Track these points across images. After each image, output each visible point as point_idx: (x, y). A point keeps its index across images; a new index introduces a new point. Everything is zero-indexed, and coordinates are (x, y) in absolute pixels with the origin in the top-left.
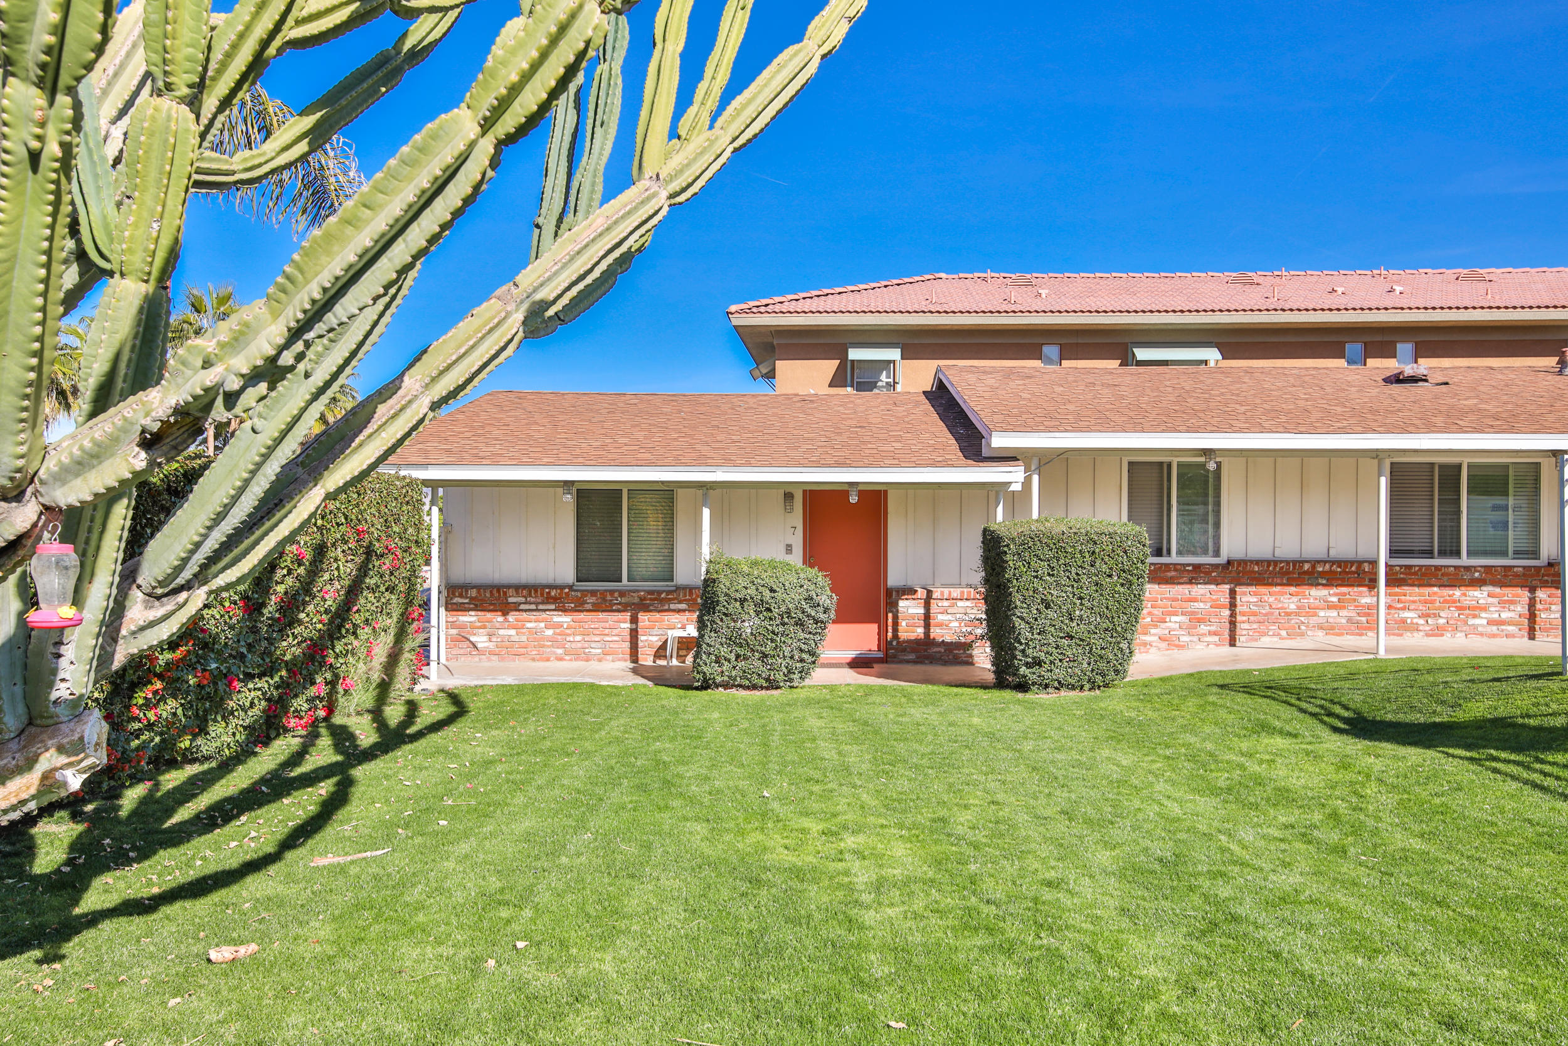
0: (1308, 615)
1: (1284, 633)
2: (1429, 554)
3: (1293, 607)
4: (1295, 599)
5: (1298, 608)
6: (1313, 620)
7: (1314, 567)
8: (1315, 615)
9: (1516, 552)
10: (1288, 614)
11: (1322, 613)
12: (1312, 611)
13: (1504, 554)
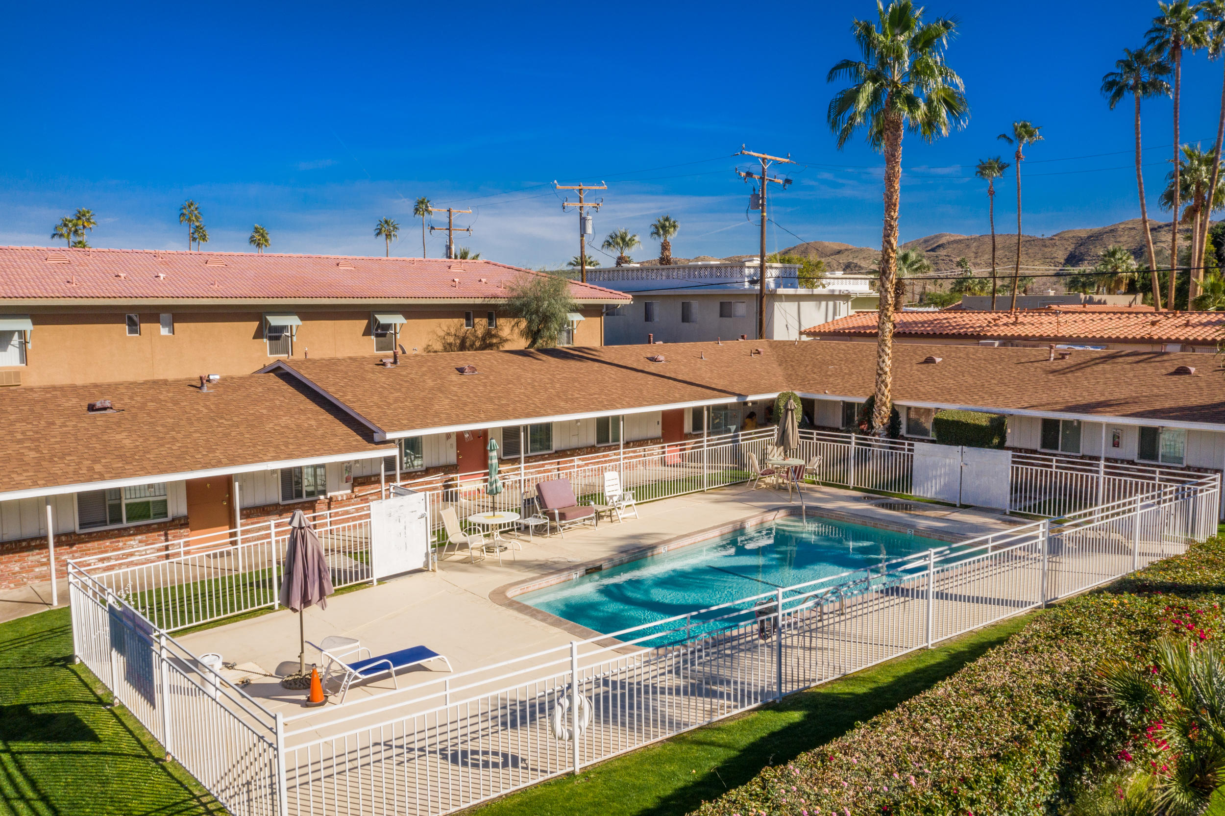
0: (27, 572)
1: (12, 585)
2: (104, 523)
3: (17, 569)
4: (18, 564)
5: (21, 568)
6: (31, 575)
7: (29, 544)
8: (32, 571)
9: (155, 515)
10: (14, 574)
11: (37, 570)
12: (30, 569)
13: (148, 517)
